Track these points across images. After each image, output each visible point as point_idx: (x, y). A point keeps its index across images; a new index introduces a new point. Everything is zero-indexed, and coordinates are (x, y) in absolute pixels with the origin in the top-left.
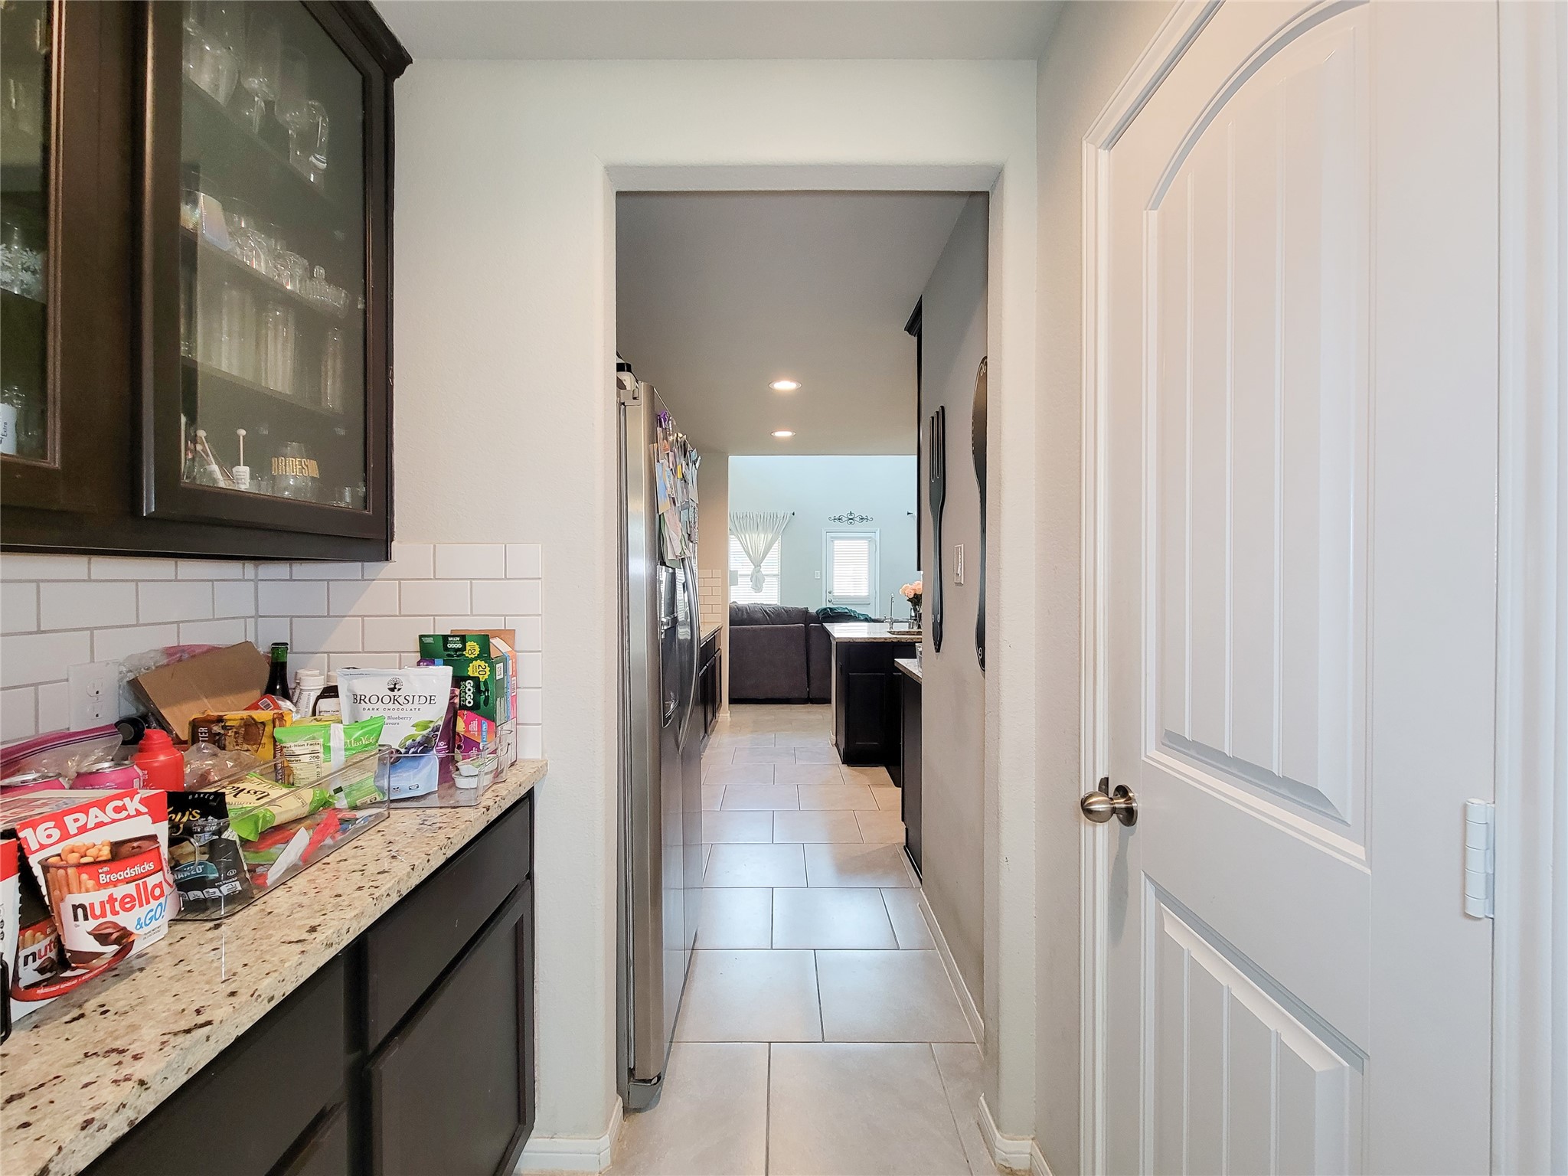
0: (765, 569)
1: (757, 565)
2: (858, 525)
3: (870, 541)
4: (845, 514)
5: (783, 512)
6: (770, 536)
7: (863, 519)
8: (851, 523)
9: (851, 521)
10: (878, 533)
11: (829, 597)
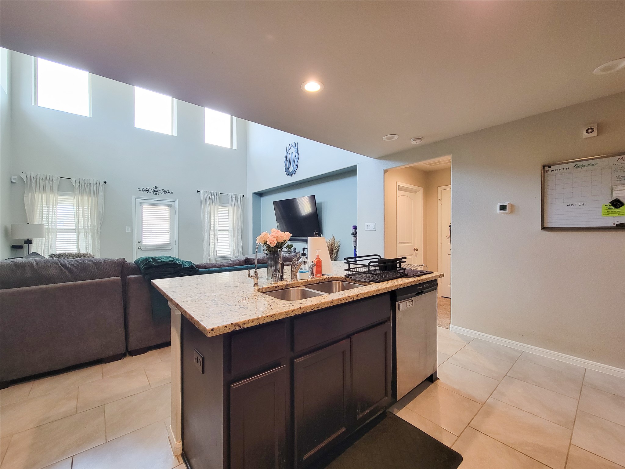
2: (162, 196)
3: (170, 207)
4: (151, 187)
7: (165, 192)
8: (156, 194)
9: (156, 192)
10: (177, 202)
11: (139, 245)
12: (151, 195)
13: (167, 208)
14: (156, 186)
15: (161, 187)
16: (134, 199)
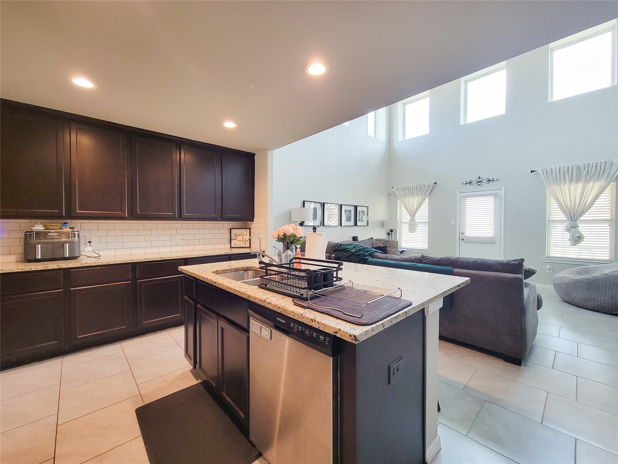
0: (417, 219)
1: (413, 216)
2: (485, 186)
3: (495, 196)
4: (474, 178)
5: (428, 183)
6: (420, 199)
7: (490, 181)
8: (479, 185)
9: (479, 183)
10: (503, 189)
11: (462, 237)
12: (475, 187)
13: (492, 198)
14: (479, 177)
15: (484, 177)
16: (458, 193)
